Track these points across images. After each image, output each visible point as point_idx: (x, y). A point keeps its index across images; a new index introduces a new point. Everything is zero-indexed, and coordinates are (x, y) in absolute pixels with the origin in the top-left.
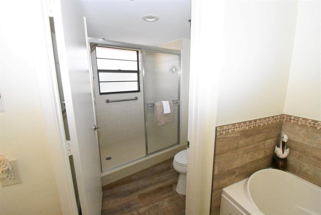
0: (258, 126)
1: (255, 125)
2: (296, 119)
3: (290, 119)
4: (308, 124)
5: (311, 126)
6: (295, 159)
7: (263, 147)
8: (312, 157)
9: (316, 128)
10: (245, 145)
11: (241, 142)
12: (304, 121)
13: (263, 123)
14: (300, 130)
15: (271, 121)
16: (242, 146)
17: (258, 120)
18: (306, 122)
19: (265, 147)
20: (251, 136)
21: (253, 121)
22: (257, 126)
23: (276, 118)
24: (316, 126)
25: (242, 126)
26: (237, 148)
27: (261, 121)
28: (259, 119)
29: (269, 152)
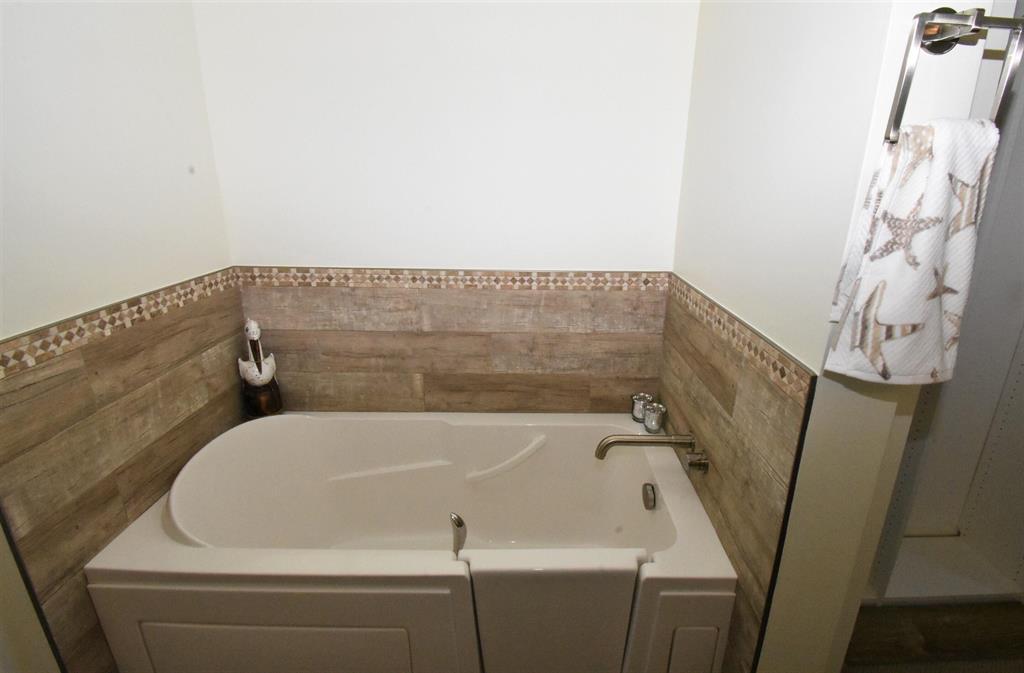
0: (152, 315)
1: (136, 316)
2: (266, 274)
3: (251, 277)
4: (292, 280)
5: (299, 284)
6: (296, 373)
7: (198, 376)
8: (323, 354)
9: (309, 284)
10: (120, 389)
11: (101, 385)
12: (283, 274)
13: (169, 304)
14: (282, 299)
15: (196, 294)
16: (113, 397)
17: (144, 300)
18: (287, 276)
19: (203, 372)
20: (137, 353)
21: (124, 306)
22: (148, 317)
23: (213, 282)
24: (308, 280)
25: (80, 329)
26: (89, 410)
27: (159, 300)
28: (147, 295)
29: (223, 384)
